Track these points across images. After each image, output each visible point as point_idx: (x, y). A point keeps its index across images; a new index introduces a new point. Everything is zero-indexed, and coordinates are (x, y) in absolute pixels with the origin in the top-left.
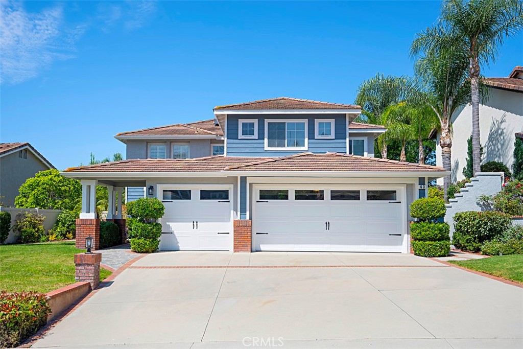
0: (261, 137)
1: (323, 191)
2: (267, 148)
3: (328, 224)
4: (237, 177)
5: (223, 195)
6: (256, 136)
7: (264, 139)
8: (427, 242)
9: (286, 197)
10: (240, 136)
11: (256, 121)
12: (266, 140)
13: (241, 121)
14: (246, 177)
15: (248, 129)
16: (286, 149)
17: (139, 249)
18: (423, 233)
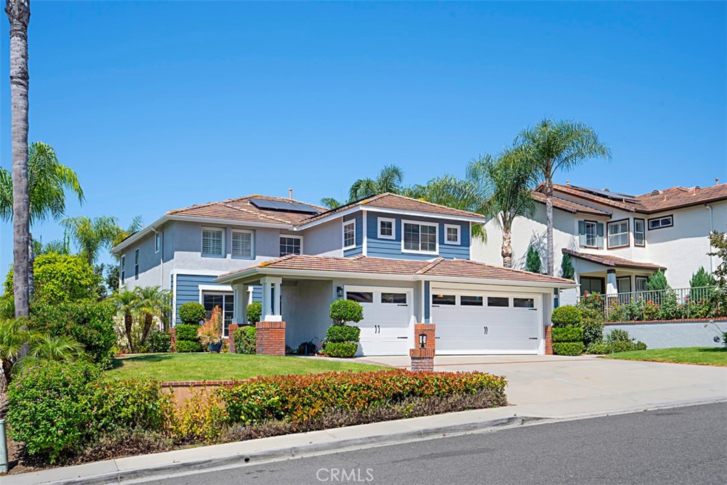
0: (398, 239)
1: (482, 298)
2: (403, 250)
3: (486, 328)
4: (421, 281)
5: (400, 299)
6: (393, 237)
7: (400, 241)
8: (571, 343)
9: (454, 303)
10: (380, 236)
11: (393, 221)
12: (403, 242)
13: (380, 219)
14: (429, 282)
15: (386, 228)
16: (420, 252)
17: (346, 354)
18: (569, 336)
